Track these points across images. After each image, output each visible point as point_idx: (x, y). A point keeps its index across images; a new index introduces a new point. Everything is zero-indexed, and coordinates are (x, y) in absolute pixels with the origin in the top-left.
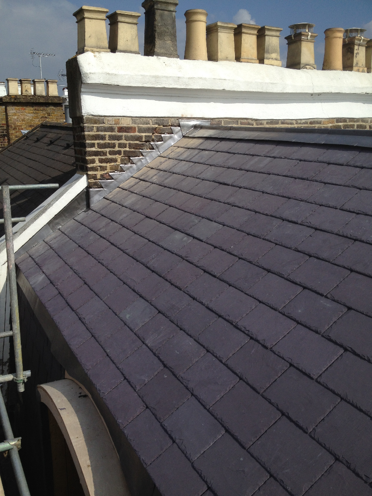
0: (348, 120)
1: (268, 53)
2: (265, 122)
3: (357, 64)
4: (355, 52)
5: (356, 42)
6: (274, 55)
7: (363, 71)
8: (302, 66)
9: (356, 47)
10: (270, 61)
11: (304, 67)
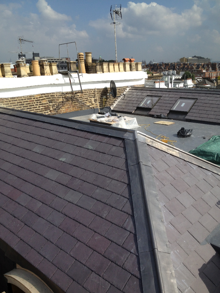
0: (46, 94)
1: (6, 73)
2: (9, 99)
3: (46, 73)
4: (45, 68)
5: (44, 64)
6: (9, 74)
7: (49, 75)
8: (22, 76)
9: (45, 66)
10: (8, 76)
11: (23, 77)
